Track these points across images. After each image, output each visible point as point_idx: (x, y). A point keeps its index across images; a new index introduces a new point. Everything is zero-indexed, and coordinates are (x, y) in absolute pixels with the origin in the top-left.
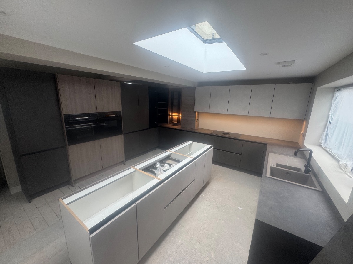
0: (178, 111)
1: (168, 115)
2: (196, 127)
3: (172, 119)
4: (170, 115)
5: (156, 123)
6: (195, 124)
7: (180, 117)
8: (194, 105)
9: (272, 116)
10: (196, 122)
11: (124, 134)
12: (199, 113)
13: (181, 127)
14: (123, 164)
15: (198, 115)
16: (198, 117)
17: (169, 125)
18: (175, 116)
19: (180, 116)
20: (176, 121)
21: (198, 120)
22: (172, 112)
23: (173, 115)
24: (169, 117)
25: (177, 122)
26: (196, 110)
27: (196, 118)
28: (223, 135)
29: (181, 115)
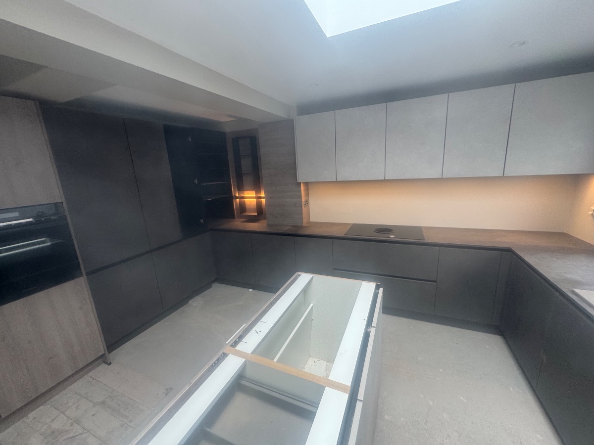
0: (257, 186)
1: (231, 198)
2: (305, 220)
3: (243, 208)
4: (237, 198)
5: (202, 221)
6: (302, 214)
7: (263, 200)
8: (293, 167)
9: (507, 174)
10: (303, 208)
11: (88, 274)
12: (307, 184)
13: (269, 226)
14: (104, 362)
15: (307, 190)
16: (307, 195)
17: (238, 224)
18: (250, 198)
19: (263, 198)
20: (253, 211)
21: (307, 202)
22: (240, 188)
23: (243, 198)
24: (236, 202)
25: (256, 214)
26: (302, 177)
27: (303, 199)
28: (378, 234)
29: (263, 195)
